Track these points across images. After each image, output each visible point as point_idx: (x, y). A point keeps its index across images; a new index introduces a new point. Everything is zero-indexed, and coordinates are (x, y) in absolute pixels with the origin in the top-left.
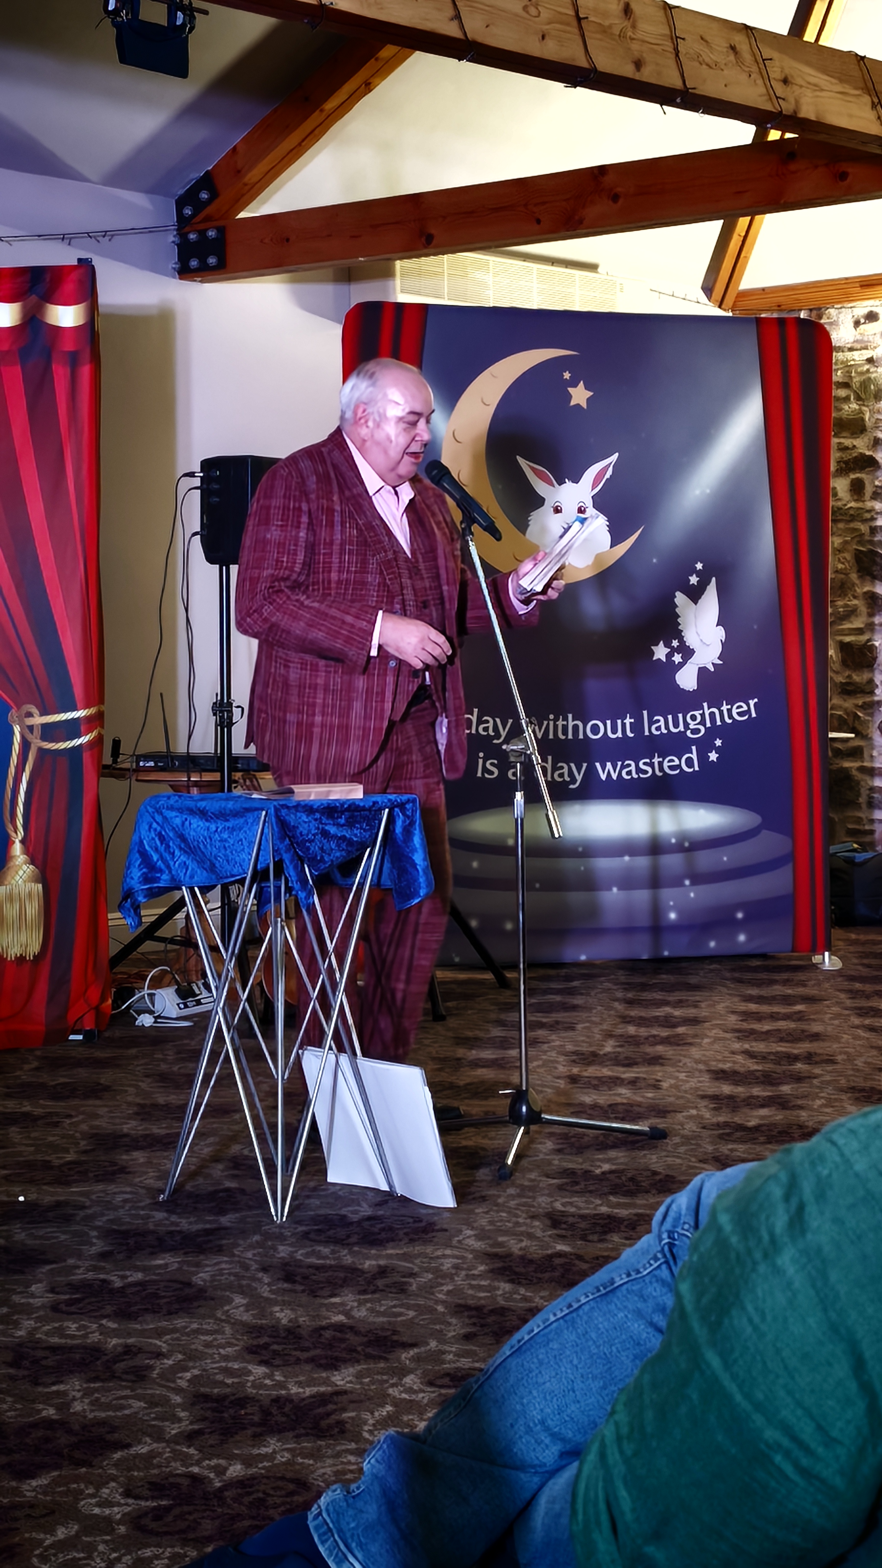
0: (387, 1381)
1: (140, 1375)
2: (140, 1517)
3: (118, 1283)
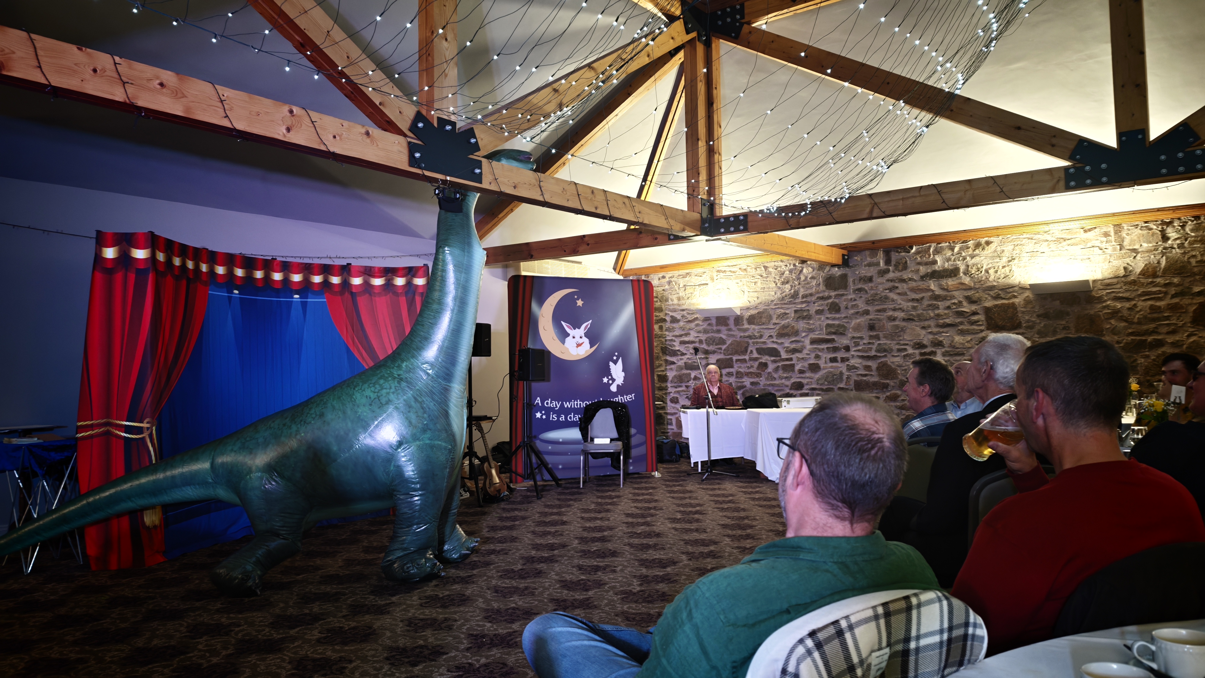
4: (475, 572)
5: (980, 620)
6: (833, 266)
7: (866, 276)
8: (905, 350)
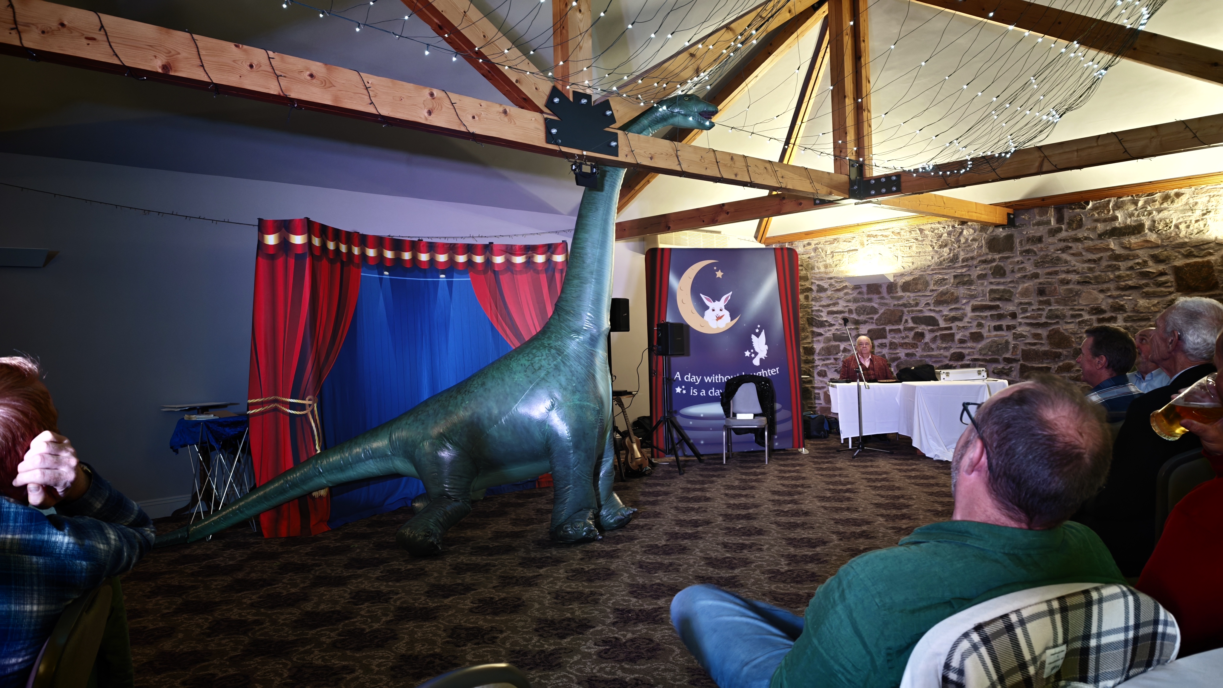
4: (619, 546)
5: (1171, 618)
6: (997, 226)
7: (1034, 237)
8: (1081, 316)
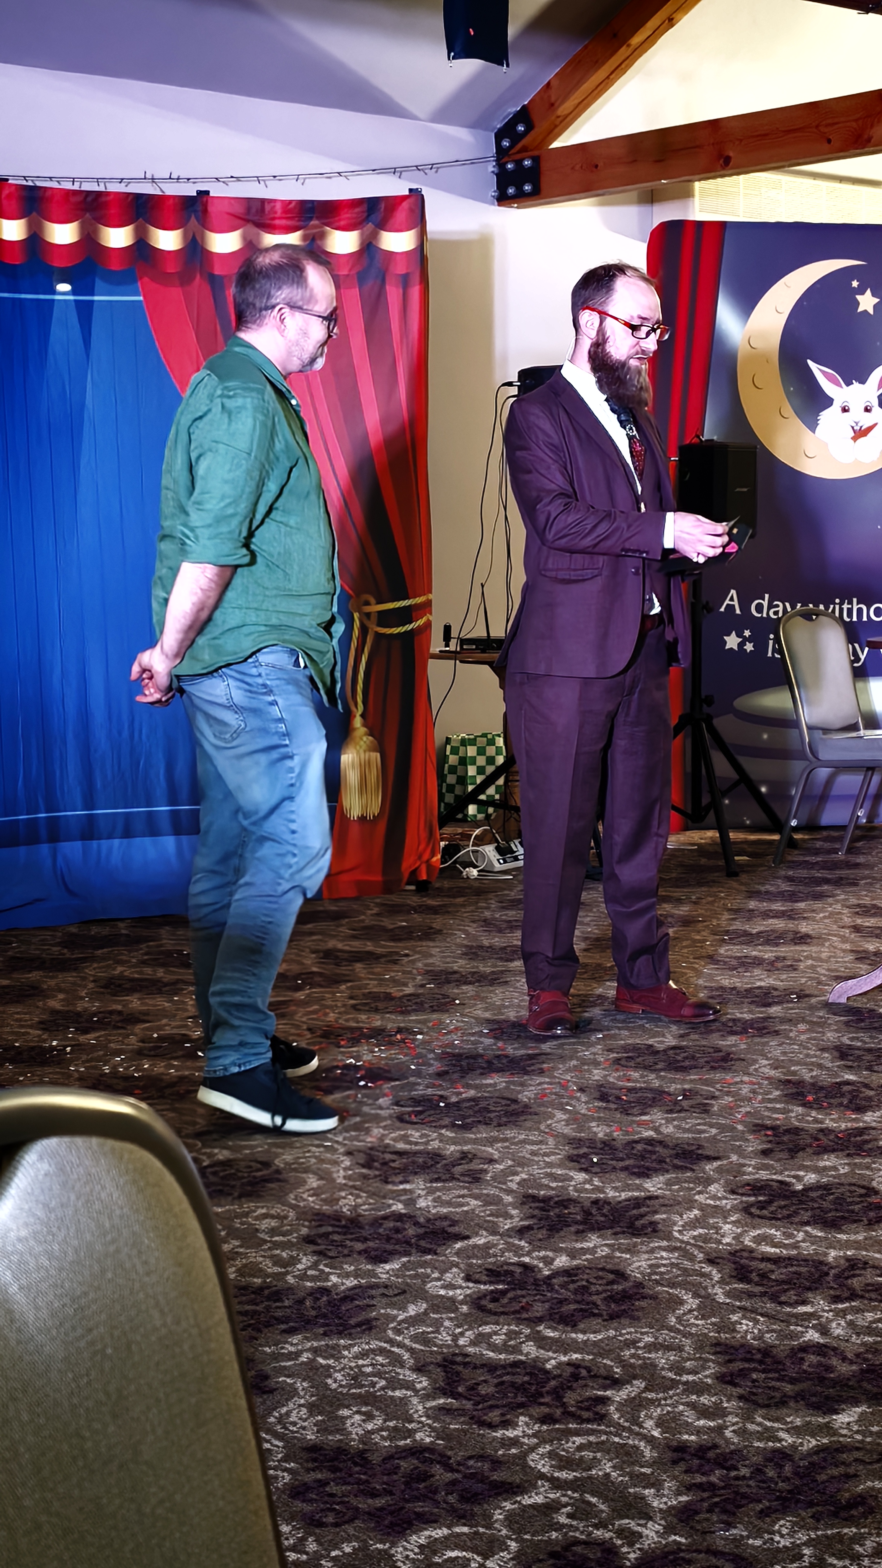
0: (692, 1189)
1: (475, 1178)
2: (479, 1298)
3: (454, 1099)
